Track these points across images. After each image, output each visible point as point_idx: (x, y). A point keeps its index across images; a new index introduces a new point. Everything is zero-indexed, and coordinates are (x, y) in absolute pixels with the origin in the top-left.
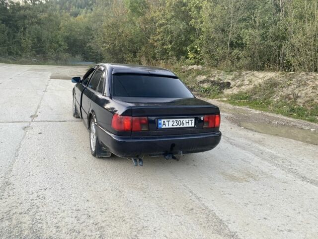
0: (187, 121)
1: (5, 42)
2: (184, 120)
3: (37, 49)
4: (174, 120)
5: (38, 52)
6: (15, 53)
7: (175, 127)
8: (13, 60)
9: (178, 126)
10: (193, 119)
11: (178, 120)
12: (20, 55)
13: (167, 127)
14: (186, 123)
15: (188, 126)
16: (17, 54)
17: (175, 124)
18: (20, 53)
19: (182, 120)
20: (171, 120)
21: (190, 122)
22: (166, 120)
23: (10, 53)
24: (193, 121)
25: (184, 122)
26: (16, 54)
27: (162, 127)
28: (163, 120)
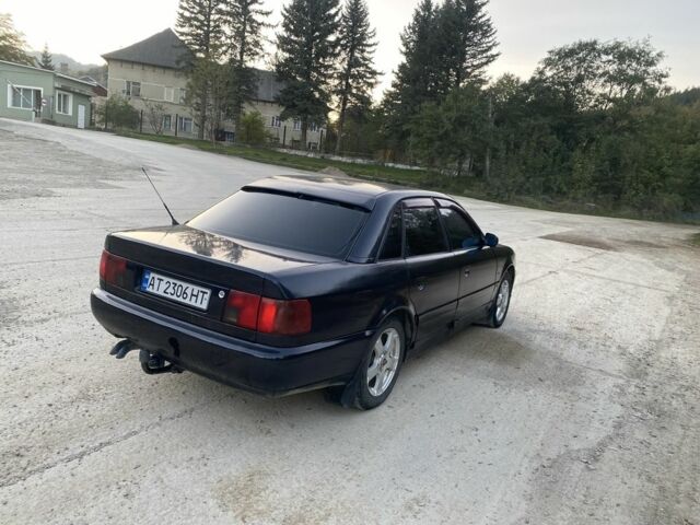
0: (195, 293)
1: (544, 167)
2: (191, 288)
3: (605, 184)
4: (172, 281)
5: (605, 190)
6: (556, 189)
7: (169, 296)
8: (548, 202)
9: (174, 297)
10: (209, 292)
11: (179, 283)
12: (565, 193)
13: (155, 291)
14: (192, 295)
15: (192, 303)
16: (560, 192)
17: (170, 290)
18: (565, 189)
19: (185, 285)
20: (166, 279)
21: (201, 294)
22: (157, 276)
23: (547, 190)
24: (207, 297)
25: (189, 292)
26: (558, 192)
27: (148, 289)
28: (152, 275)
